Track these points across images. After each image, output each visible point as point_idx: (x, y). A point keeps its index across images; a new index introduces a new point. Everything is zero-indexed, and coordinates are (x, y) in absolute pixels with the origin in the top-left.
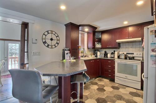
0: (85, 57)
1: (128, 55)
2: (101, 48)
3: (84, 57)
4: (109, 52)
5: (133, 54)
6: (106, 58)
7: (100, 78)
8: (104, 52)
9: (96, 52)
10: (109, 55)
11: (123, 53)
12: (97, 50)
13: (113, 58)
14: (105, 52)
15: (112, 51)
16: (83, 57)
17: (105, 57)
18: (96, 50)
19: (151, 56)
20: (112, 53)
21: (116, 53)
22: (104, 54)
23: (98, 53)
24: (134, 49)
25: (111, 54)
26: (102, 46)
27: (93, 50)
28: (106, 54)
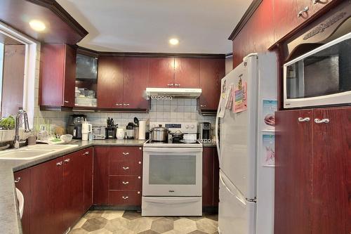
0: (26, 144)
1: (170, 129)
2: (96, 110)
3: (22, 145)
4: (122, 121)
5: (179, 126)
6: (110, 143)
7: (92, 215)
8: (106, 120)
9: (77, 121)
10: (120, 133)
11: (160, 126)
12: (81, 116)
13: (133, 138)
14: (110, 122)
15: (129, 118)
16: (12, 147)
17: (107, 138)
18: (75, 116)
19: (264, 136)
20: (130, 124)
21: (142, 124)
22: (107, 129)
23: (86, 127)
24: (180, 115)
25: (127, 128)
26: (98, 103)
27: (65, 113)
28: (111, 129)
